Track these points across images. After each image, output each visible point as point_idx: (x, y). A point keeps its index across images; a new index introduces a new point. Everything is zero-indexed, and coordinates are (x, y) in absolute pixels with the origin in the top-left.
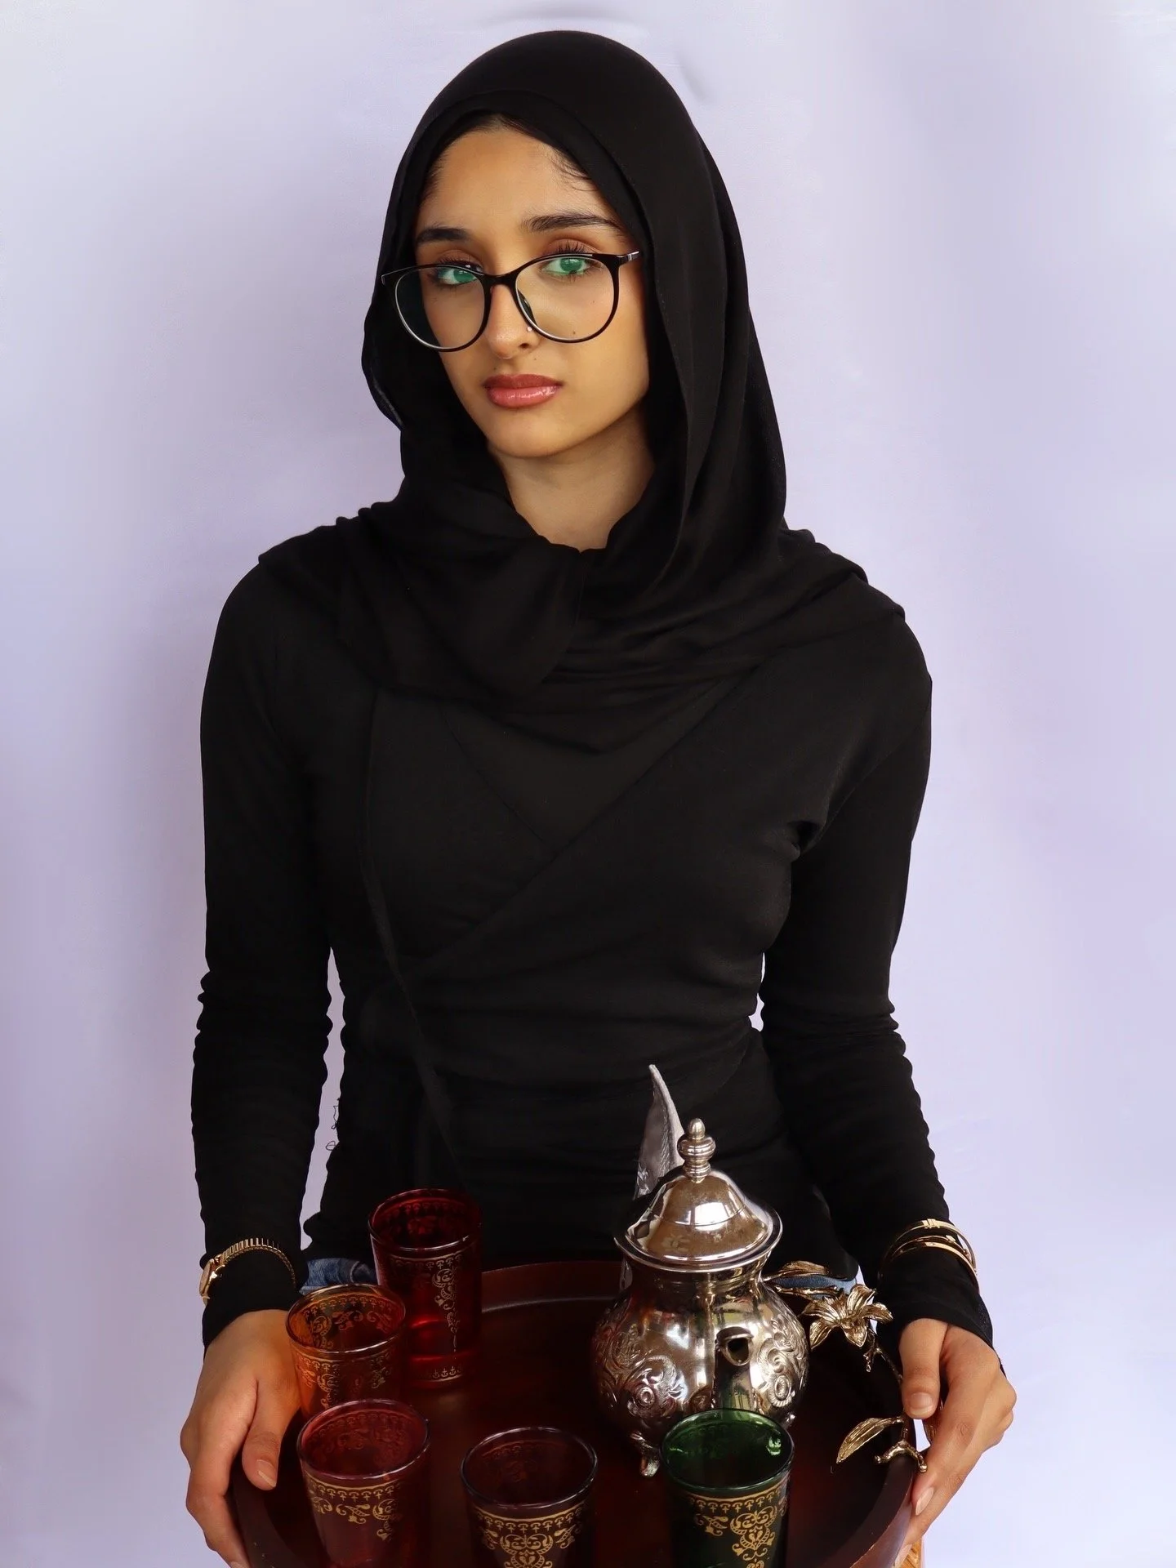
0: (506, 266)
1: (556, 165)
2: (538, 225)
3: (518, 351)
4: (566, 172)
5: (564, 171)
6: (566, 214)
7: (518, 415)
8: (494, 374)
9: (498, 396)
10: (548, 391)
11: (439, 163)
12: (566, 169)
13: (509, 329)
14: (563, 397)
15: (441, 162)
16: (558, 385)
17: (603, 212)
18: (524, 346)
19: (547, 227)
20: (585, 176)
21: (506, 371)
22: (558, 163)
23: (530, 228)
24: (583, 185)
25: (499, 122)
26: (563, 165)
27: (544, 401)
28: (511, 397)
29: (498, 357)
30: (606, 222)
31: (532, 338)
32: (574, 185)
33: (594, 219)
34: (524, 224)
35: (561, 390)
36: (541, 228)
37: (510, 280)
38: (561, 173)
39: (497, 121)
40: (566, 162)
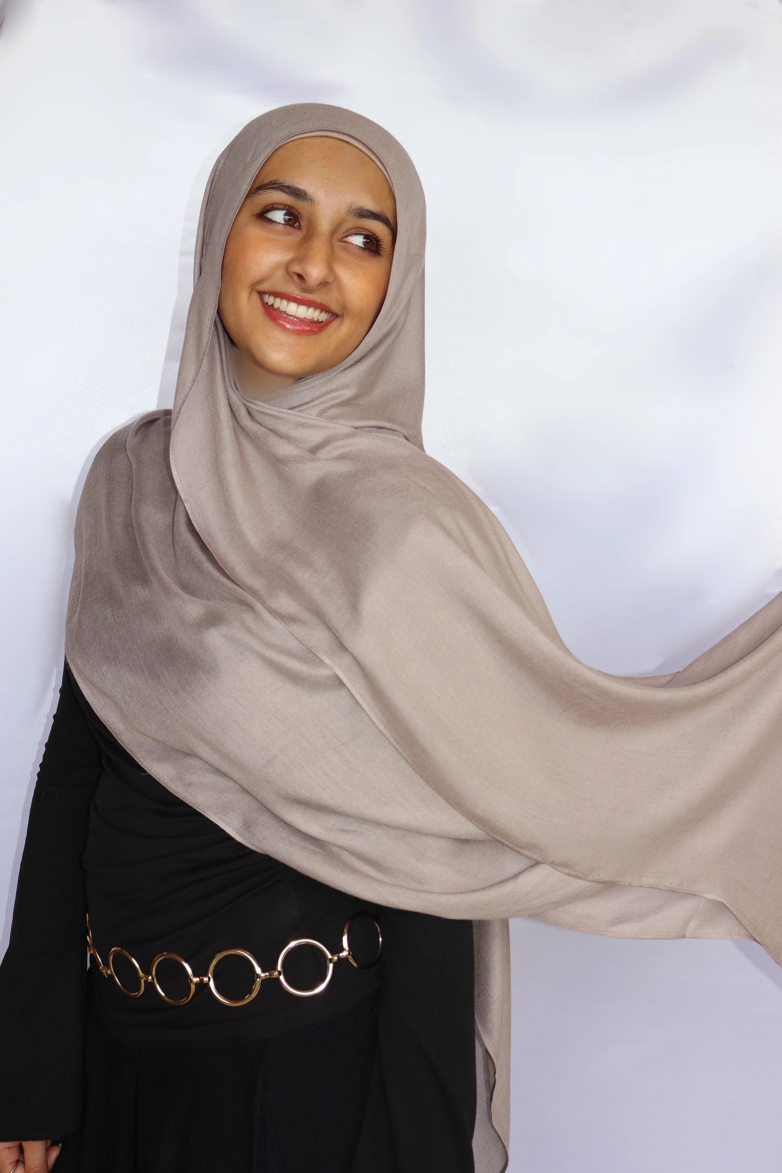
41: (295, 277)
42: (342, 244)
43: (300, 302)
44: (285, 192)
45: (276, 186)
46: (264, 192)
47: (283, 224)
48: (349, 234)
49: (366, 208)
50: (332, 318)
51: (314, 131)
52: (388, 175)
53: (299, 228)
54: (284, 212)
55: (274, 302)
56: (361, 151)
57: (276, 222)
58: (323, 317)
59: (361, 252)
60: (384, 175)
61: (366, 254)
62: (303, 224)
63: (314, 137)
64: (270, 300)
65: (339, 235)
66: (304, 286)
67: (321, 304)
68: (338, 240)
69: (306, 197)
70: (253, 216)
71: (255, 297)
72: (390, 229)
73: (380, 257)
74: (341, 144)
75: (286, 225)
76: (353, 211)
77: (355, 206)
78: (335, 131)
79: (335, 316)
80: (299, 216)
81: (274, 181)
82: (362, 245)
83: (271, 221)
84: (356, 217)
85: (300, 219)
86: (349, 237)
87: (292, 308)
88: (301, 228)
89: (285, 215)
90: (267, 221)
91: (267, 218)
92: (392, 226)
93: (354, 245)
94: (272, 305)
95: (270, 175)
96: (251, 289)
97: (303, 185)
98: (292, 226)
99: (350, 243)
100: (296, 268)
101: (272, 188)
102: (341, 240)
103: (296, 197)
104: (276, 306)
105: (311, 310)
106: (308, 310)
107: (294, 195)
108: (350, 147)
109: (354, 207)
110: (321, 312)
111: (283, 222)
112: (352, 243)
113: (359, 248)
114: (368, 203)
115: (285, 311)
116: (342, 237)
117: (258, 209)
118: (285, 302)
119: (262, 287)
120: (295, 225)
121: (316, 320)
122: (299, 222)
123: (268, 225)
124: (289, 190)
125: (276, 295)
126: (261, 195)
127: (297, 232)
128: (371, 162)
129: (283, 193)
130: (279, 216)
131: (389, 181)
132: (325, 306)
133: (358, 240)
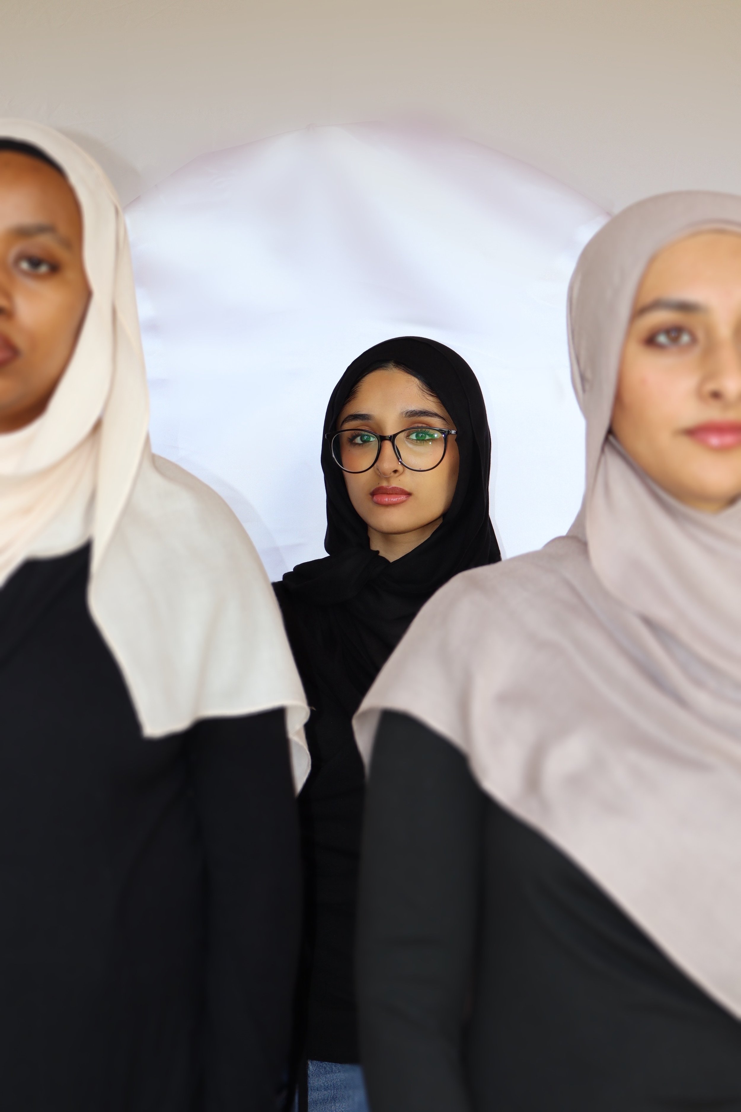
0: (389, 432)
1: (419, 388)
3: (393, 474)
5: (423, 391)
6: (422, 410)
7: (388, 509)
8: (380, 485)
9: (377, 498)
10: (403, 498)
11: (360, 384)
13: (388, 462)
14: (411, 499)
15: (361, 383)
16: (409, 494)
18: (395, 471)
19: (413, 416)
20: (433, 394)
21: (384, 484)
22: (420, 387)
23: (404, 415)
25: (392, 366)
26: (423, 388)
27: (402, 502)
28: (386, 499)
29: (381, 475)
30: (441, 417)
31: (400, 468)
32: (428, 398)
33: (436, 415)
34: (402, 413)
35: (411, 498)
36: (410, 416)
37: (392, 439)
39: (391, 365)
41: (710, 397)
66: (722, 403)
70: (640, 342)
100: (710, 387)
126: (645, 317)
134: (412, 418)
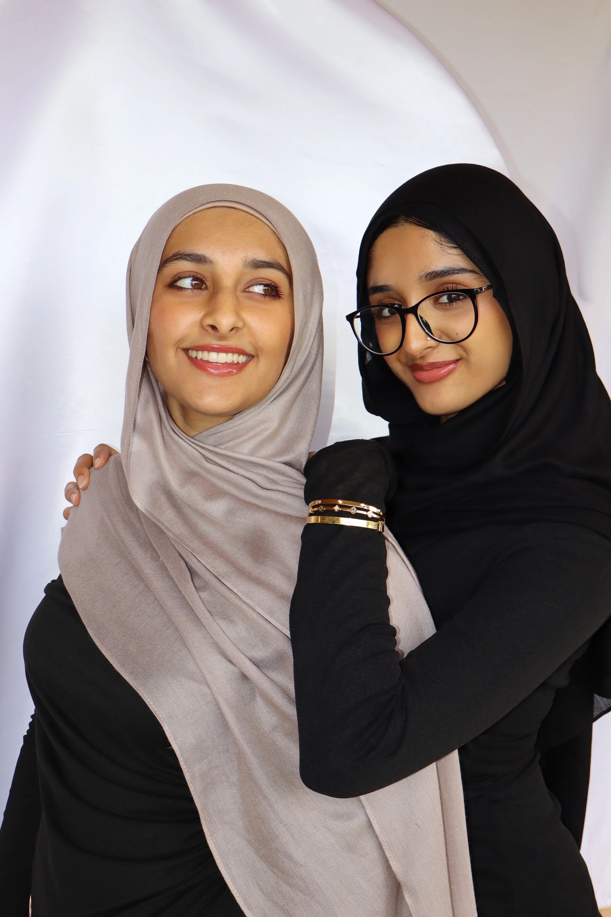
0: (413, 303)
1: (436, 241)
2: (428, 277)
3: (427, 351)
4: (443, 245)
6: (444, 268)
10: (450, 367)
12: (443, 243)
13: (417, 340)
17: (468, 266)
18: (428, 348)
19: (434, 277)
20: (456, 246)
22: (438, 240)
23: (424, 280)
24: (455, 251)
25: (403, 221)
26: (441, 241)
27: (451, 372)
30: (471, 271)
31: (431, 343)
32: (449, 252)
33: (463, 270)
34: (421, 278)
35: (458, 364)
36: (430, 279)
37: (414, 310)
38: (440, 245)
40: (442, 239)
41: (210, 329)
42: (245, 294)
43: (219, 350)
44: (187, 260)
45: (179, 256)
46: (170, 264)
47: (191, 289)
48: (249, 285)
49: (259, 259)
50: (249, 359)
51: (204, 204)
52: (275, 227)
53: (206, 288)
54: (191, 279)
55: (197, 355)
56: (248, 213)
57: (185, 288)
58: (242, 359)
59: (262, 298)
60: (271, 229)
61: (267, 298)
62: (208, 284)
63: (205, 209)
64: (193, 354)
65: (241, 287)
66: (218, 334)
67: (236, 348)
68: (242, 292)
69: (206, 260)
70: (165, 286)
71: (182, 354)
72: (284, 273)
73: (281, 300)
74: (228, 210)
75: (194, 289)
76: (248, 264)
77: (250, 260)
78: (221, 201)
79: (251, 357)
80: (204, 279)
81: (177, 252)
82: (263, 293)
83: (181, 289)
84: (253, 269)
85: (206, 282)
86: (251, 288)
87: (213, 357)
88: (208, 287)
89: (192, 280)
90: (177, 289)
91: (177, 286)
92: (285, 270)
93: (256, 294)
94: (196, 358)
95: (173, 249)
96: (175, 348)
97: (201, 250)
98: (201, 289)
99: (253, 292)
100: (209, 321)
101: (176, 259)
102: (244, 291)
103: (197, 262)
104: (199, 358)
105: (230, 355)
106: (227, 355)
107: (196, 261)
108: (237, 211)
109: (248, 260)
110: (239, 355)
111: (190, 287)
112: (254, 292)
113: (260, 295)
114: (262, 256)
115: (207, 360)
116: (245, 288)
117: (168, 280)
118: (206, 353)
119: (185, 345)
120: (203, 288)
121: (236, 362)
122: (205, 284)
123: (179, 292)
124: (191, 258)
125: (198, 348)
126: (168, 267)
127: (205, 292)
128: (258, 220)
129: (186, 262)
130: (187, 283)
131: (277, 233)
132: (241, 349)
133: (259, 289)
134: (434, 280)
